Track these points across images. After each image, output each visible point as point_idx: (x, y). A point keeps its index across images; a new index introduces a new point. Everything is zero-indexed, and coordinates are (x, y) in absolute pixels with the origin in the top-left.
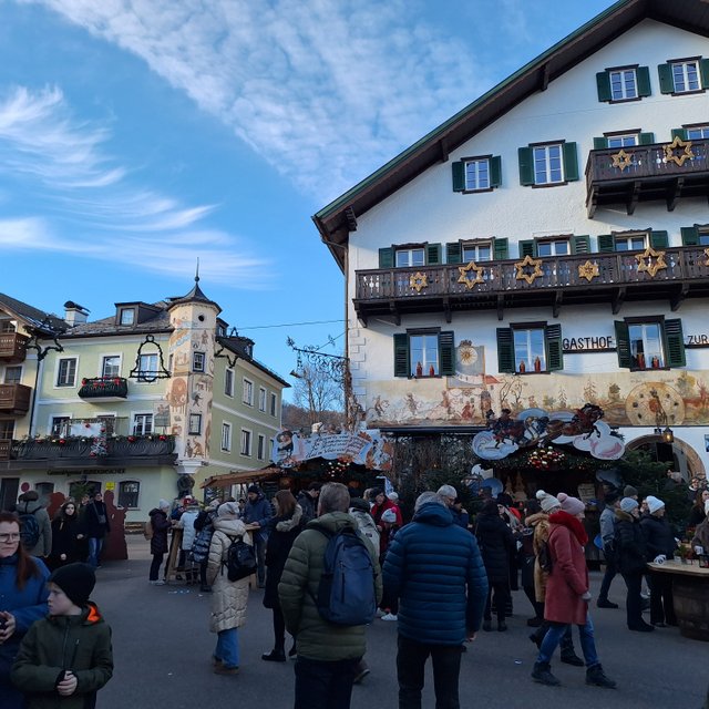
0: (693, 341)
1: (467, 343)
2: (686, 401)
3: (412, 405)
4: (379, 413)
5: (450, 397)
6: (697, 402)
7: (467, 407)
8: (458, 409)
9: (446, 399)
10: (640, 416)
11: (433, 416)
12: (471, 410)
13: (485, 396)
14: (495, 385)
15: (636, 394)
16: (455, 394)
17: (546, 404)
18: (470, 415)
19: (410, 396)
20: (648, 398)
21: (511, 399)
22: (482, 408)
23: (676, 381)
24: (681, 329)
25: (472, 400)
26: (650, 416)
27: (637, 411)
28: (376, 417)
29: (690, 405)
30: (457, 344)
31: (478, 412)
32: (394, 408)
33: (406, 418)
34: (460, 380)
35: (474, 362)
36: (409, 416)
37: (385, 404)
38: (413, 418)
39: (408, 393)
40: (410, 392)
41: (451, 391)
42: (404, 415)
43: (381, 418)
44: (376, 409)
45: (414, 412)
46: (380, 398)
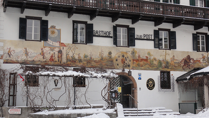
0: (138, 37)
1: (53, 27)
2: (133, 60)
3: (27, 54)
4: (10, 56)
5: (45, 51)
6: (137, 60)
7: (52, 56)
8: (48, 57)
9: (43, 52)
10: (118, 65)
11: (36, 59)
12: (53, 58)
13: (60, 52)
14: (65, 48)
15: (117, 56)
16: (47, 50)
17: (85, 57)
18: (53, 60)
19: (26, 49)
20: (121, 58)
21: (71, 54)
22: (58, 57)
23: (131, 52)
24: (134, 32)
25: (54, 53)
26: (121, 65)
27: (117, 62)
28: (8, 58)
29: (135, 62)
30: (49, 27)
31: (57, 59)
32: (17, 54)
33: (23, 59)
34: (49, 43)
35: (56, 36)
36: (24, 58)
37: (13, 52)
38: (26, 60)
39: (25, 47)
40: (26, 47)
41: (45, 48)
42: (22, 58)
43: (11, 59)
44: (8, 54)
45: (27, 57)
46: (11, 48)
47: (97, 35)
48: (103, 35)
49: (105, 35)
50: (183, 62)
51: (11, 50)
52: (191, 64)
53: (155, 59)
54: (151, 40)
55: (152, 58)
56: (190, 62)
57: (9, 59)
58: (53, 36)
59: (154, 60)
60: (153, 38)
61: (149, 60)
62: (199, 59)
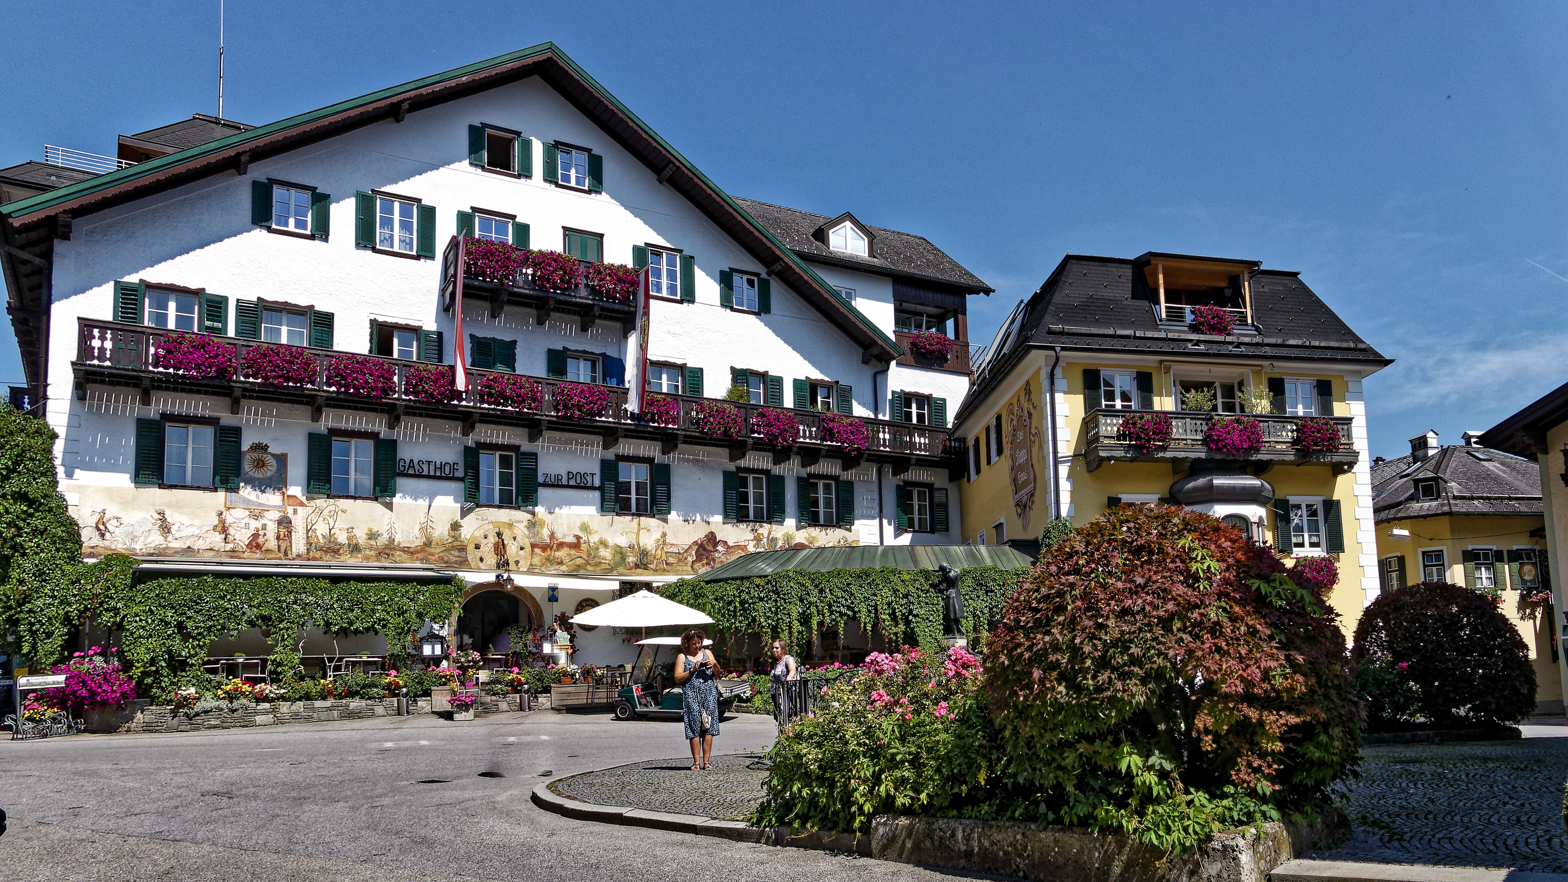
0: (548, 480)
1: (261, 448)
2: (533, 546)
3: (165, 528)
4: (103, 535)
5: (229, 520)
6: (544, 548)
7: (255, 536)
8: (241, 536)
9: (222, 522)
10: (481, 560)
11: (198, 545)
12: (261, 540)
13: (285, 522)
14: (300, 509)
15: (479, 534)
16: (237, 517)
17: (370, 539)
18: (258, 547)
19: (162, 513)
20: (492, 539)
21: (321, 529)
22: (278, 538)
23: (525, 523)
24: (536, 465)
25: (264, 527)
26: (492, 560)
27: (479, 553)
29: (537, 551)
30: (245, 446)
31: (272, 544)
32: (131, 529)
33: (153, 545)
34: (247, 496)
35: (269, 474)
36: (157, 542)
37: (114, 522)
38: (164, 546)
39: (157, 508)
40: (161, 507)
41: (232, 511)
42: (149, 540)
43: (107, 543)
44: (98, 529)
45: (166, 538)
46: (106, 512)
47: (411, 472)
48: (432, 473)
49: (438, 474)
50: (694, 552)
51: (107, 516)
52: (720, 555)
53: (604, 543)
54: (592, 488)
55: (594, 539)
56: (717, 551)
57: (101, 543)
58: (261, 476)
59: (601, 546)
60: (597, 483)
61: (584, 547)
62: (743, 544)
